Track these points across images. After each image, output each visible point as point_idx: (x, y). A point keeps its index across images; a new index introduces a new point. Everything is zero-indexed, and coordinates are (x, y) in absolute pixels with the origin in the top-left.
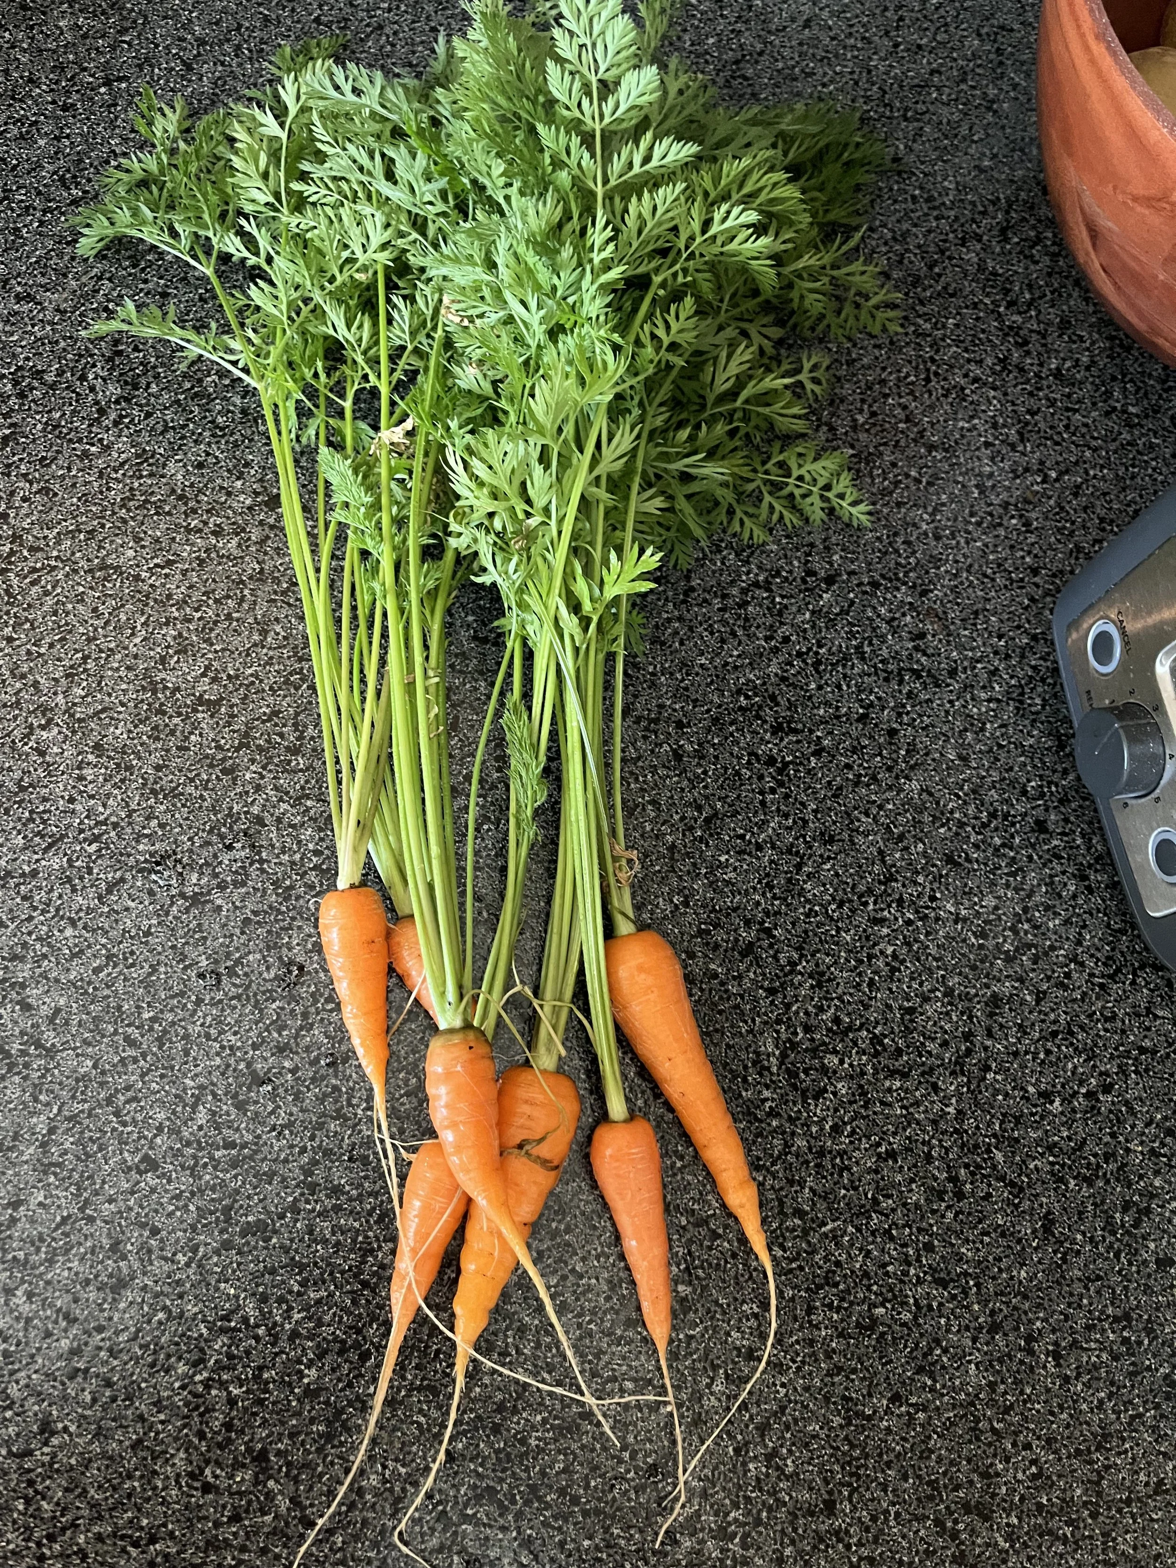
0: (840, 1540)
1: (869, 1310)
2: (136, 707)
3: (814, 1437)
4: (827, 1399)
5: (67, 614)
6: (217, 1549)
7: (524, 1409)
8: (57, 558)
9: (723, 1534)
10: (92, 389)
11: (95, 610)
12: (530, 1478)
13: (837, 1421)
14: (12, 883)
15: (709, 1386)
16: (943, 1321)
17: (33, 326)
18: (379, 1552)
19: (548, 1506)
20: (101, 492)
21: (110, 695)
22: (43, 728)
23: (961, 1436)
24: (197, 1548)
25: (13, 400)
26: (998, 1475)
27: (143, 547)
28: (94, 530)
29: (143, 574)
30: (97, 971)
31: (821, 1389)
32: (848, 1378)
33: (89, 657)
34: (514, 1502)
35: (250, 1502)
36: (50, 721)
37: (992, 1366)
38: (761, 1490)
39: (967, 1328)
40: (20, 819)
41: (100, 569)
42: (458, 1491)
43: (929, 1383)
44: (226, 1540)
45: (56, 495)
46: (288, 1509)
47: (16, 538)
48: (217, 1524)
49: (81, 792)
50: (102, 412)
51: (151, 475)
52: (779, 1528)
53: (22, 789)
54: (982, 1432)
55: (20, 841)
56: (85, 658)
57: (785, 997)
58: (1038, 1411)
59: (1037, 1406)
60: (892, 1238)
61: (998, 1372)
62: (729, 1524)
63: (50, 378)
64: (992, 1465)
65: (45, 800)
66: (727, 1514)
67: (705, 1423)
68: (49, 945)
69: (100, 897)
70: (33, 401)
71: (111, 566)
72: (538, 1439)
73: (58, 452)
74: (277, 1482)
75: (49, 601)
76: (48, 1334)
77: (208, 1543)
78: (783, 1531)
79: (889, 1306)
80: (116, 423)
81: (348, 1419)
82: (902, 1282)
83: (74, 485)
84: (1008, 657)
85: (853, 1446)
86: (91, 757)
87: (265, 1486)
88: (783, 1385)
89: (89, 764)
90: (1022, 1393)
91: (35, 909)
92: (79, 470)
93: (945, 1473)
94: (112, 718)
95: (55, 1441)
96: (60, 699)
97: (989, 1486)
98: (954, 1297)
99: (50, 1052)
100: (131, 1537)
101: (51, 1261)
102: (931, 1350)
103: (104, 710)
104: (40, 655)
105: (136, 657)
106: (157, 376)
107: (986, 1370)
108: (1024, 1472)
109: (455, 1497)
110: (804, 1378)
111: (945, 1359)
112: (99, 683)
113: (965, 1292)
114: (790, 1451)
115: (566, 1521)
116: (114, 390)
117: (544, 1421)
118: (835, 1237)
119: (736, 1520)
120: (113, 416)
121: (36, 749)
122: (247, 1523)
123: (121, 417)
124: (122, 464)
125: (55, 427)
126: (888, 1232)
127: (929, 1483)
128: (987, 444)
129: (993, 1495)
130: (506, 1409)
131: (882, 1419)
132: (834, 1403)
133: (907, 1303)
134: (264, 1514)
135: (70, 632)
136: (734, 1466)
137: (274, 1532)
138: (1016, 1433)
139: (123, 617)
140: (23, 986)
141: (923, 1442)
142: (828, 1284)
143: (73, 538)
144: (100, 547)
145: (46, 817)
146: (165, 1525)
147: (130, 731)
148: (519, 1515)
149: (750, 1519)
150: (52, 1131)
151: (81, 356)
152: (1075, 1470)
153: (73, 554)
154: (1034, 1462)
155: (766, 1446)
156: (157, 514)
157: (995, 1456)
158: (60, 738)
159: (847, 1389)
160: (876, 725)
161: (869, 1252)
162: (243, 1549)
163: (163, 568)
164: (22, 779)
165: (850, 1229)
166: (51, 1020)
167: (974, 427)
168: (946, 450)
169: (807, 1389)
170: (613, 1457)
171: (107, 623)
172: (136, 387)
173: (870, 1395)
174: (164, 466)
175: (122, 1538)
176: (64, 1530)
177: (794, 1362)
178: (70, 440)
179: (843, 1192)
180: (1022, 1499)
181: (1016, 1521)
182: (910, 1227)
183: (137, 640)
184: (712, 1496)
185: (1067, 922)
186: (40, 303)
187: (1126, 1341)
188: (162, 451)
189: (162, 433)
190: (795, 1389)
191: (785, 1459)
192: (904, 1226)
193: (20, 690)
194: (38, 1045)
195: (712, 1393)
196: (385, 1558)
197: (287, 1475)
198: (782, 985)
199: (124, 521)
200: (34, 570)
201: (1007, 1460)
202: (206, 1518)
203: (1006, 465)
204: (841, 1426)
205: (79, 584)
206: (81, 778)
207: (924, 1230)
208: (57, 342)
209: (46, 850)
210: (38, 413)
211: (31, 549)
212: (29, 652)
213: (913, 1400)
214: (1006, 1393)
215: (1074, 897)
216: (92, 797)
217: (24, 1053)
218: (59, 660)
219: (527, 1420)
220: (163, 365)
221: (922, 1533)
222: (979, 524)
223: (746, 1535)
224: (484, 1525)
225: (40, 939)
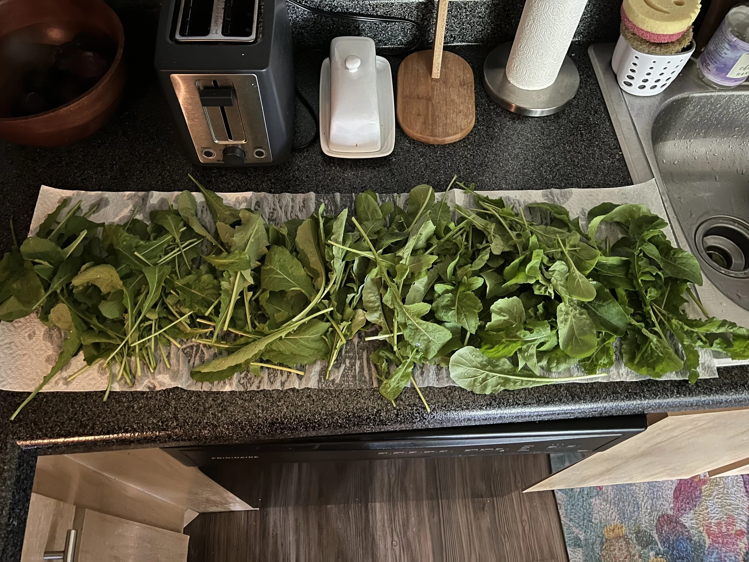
8: (80, 408)
14: (177, 413)
22: (133, 408)
25: (22, 423)
47: (71, 419)
53: (151, 412)
55: (165, 412)
65: (155, 406)
75: (94, 409)
76: (288, 397)
84: (164, 181)
86: (145, 396)
95: (312, 394)
99: (223, 401)
101: (273, 397)
128: (102, 176)
140: (205, 408)
150: (242, 399)
166: (215, 401)
167: (96, 178)
168: (101, 185)
176: (330, 392)
185: (232, 181)
194: (221, 403)
200: (82, 414)
203: (109, 173)
209: (169, 405)
212: (109, 413)
217: (222, 407)
222: (125, 181)
225: (193, 405)
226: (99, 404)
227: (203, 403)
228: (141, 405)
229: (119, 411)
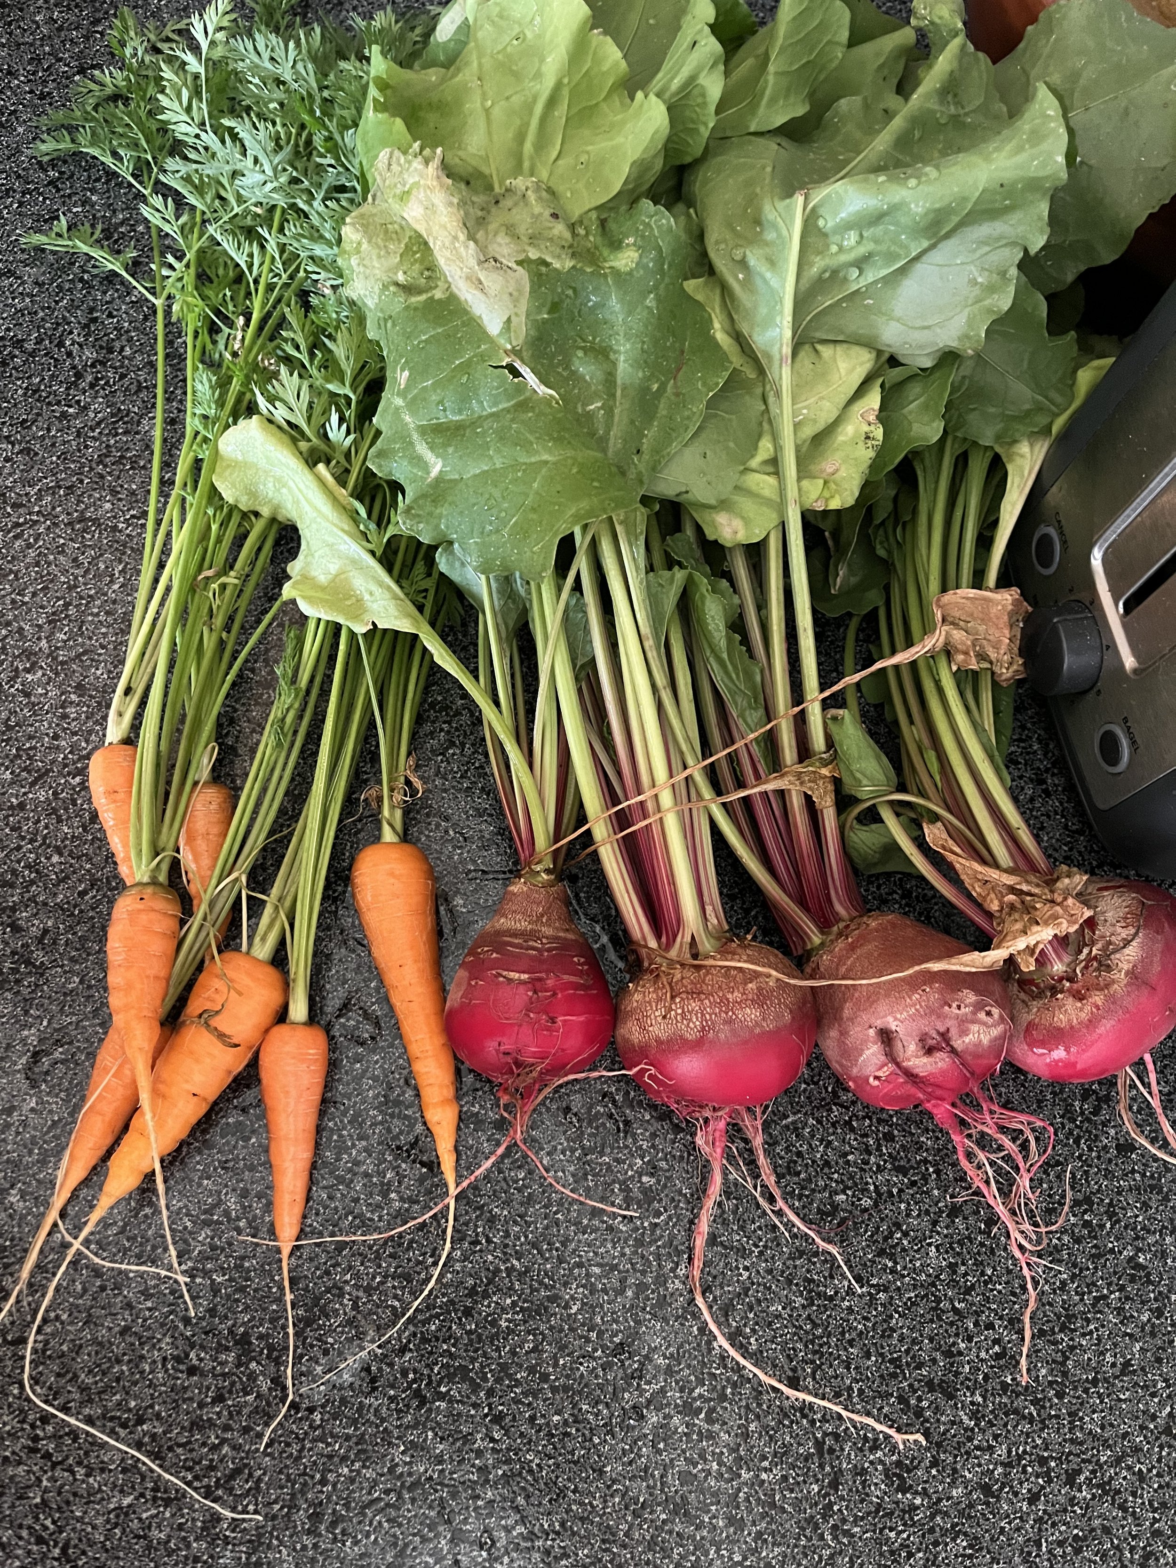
0: (804, 1416)
1: (831, 1196)
2: (115, 648)
3: (777, 1317)
4: (789, 1282)
5: (49, 564)
6: (201, 1429)
7: (494, 1294)
8: (39, 513)
9: (688, 1409)
10: (69, 354)
11: (75, 560)
12: (500, 1357)
13: (799, 1301)
15: (673, 1270)
16: (903, 1206)
17: (13, 299)
18: (356, 1429)
19: (518, 1383)
20: (79, 451)
21: (90, 638)
22: (28, 671)
23: (922, 1316)
24: (183, 1428)
26: (960, 1353)
27: (120, 500)
28: (72, 486)
29: (121, 525)
30: (82, 894)
31: (783, 1272)
32: (810, 1261)
33: (70, 604)
34: (485, 1379)
35: (233, 1384)
36: (34, 664)
37: (953, 1249)
38: (725, 1367)
39: (927, 1212)
40: (7, 756)
41: (79, 522)
42: (432, 1370)
43: (890, 1264)
44: (209, 1419)
45: (36, 454)
46: (270, 1389)
48: (201, 1405)
49: (65, 729)
50: (79, 376)
51: (126, 432)
52: (744, 1403)
53: (9, 728)
54: (943, 1311)
56: (67, 605)
57: (744, 903)
58: (1000, 1292)
59: (999, 1287)
60: (852, 1130)
61: (958, 1254)
62: (695, 1399)
63: (30, 346)
64: (954, 1344)
65: (31, 737)
66: (693, 1390)
67: (670, 1305)
68: (37, 872)
70: (14, 368)
71: (90, 519)
72: (507, 1320)
73: (38, 414)
74: (258, 1363)
75: (32, 553)
77: (193, 1424)
78: (747, 1407)
79: (849, 1193)
80: (92, 386)
81: (325, 1305)
82: (862, 1170)
83: (53, 445)
85: (815, 1326)
87: (247, 1368)
88: (746, 1268)
89: (71, 703)
90: (983, 1274)
91: (23, 838)
92: (58, 431)
93: (907, 1351)
94: (92, 660)
96: (44, 643)
97: (952, 1365)
98: (913, 1183)
99: (40, 970)
100: (119, 1418)
102: (891, 1235)
103: (85, 653)
104: (24, 603)
105: (114, 602)
106: (130, 340)
107: (947, 1252)
108: (987, 1351)
109: (429, 1376)
110: (766, 1261)
111: (905, 1242)
112: (80, 628)
113: (925, 1178)
114: (754, 1331)
115: (535, 1397)
116: (89, 354)
117: (514, 1304)
118: (796, 1129)
119: (701, 1396)
120: (89, 378)
121: (22, 691)
122: (230, 1403)
123: (97, 379)
124: (99, 424)
125: (35, 392)
126: (848, 1123)
127: (891, 1361)
129: (957, 1374)
130: (477, 1293)
131: (843, 1299)
132: (797, 1285)
133: (867, 1190)
134: (247, 1394)
135: (52, 581)
136: (699, 1345)
137: (256, 1410)
138: (977, 1314)
139: (102, 566)
141: (885, 1321)
142: (790, 1173)
143: (54, 493)
144: (79, 502)
145: (31, 753)
146: (152, 1406)
147: (110, 672)
148: (490, 1393)
149: (715, 1395)
151: (58, 324)
152: (1039, 1351)
153: (54, 508)
154: (996, 1342)
155: (729, 1325)
156: (131, 468)
157: (957, 1335)
158: (44, 680)
159: (808, 1271)
160: (832, 642)
161: (830, 1143)
162: (227, 1428)
163: (139, 518)
164: (9, 719)
165: (811, 1121)
166: (40, 940)
169: (770, 1271)
170: (581, 1337)
171: (87, 571)
172: (111, 351)
173: (832, 1277)
174: (139, 423)
175: (112, 1419)
177: (757, 1246)
178: (49, 404)
179: (803, 1086)
180: (986, 1377)
181: (980, 1399)
182: (870, 1119)
183: (116, 587)
184: (678, 1372)
186: (20, 278)
187: (1087, 1224)
188: (136, 409)
189: (136, 393)
190: (758, 1272)
191: (748, 1338)
192: (864, 1118)
193: (6, 637)
194: (28, 963)
195: (676, 1277)
196: (363, 1435)
197: (269, 1357)
198: (740, 892)
199: (102, 477)
200: (17, 525)
201: (970, 1339)
202: (191, 1399)
204: (804, 1307)
205: (60, 536)
206: (65, 716)
207: (884, 1121)
208: (36, 313)
209: (33, 784)
210: (18, 379)
211: (14, 506)
212: (13, 601)
213: (874, 1281)
214: (966, 1274)
215: (1032, 800)
216: (75, 734)
218: (42, 607)
219: (497, 1303)
220: (136, 329)
221: (886, 1409)
223: (711, 1410)
224: (458, 1402)
225: (28, 866)
227: (33, 899)
228: (40, 691)
229: (21, 630)
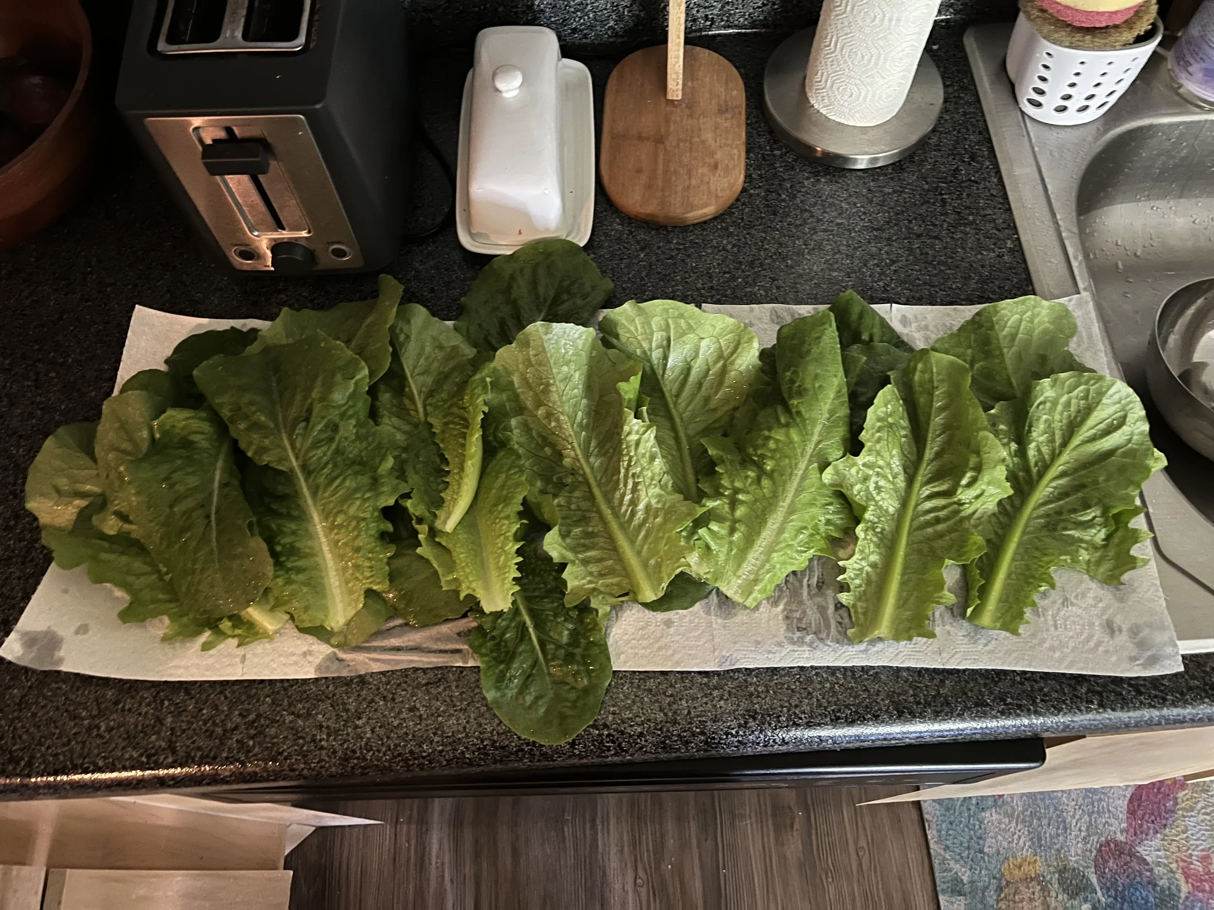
8: (10, 726)
22: (99, 729)
30: (226, 698)
55: (154, 737)
65: (136, 726)
68: (209, 720)
69: (192, 698)
71: (21, 700)
75: (32, 729)
76: (376, 710)
95: (418, 705)
99: (259, 716)
101: (347, 710)
140: (225, 731)
150: (293, 713)
176: (452, 701)
183: (64, 686)
194: (254, 722)
200: (13, 738)
209: (162, 725)
212: (57, 738)
222: (105, 304)
225: (205, 724)
226: (40, 720)
229: (75, 734)
